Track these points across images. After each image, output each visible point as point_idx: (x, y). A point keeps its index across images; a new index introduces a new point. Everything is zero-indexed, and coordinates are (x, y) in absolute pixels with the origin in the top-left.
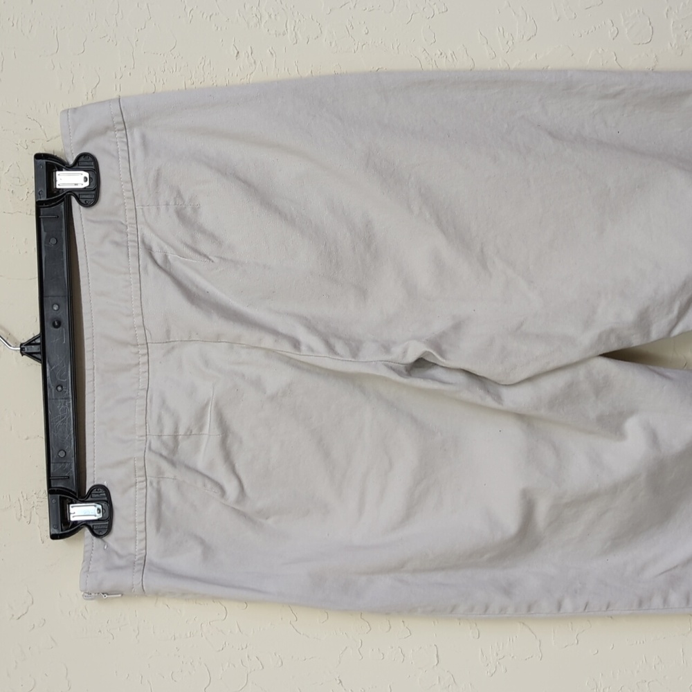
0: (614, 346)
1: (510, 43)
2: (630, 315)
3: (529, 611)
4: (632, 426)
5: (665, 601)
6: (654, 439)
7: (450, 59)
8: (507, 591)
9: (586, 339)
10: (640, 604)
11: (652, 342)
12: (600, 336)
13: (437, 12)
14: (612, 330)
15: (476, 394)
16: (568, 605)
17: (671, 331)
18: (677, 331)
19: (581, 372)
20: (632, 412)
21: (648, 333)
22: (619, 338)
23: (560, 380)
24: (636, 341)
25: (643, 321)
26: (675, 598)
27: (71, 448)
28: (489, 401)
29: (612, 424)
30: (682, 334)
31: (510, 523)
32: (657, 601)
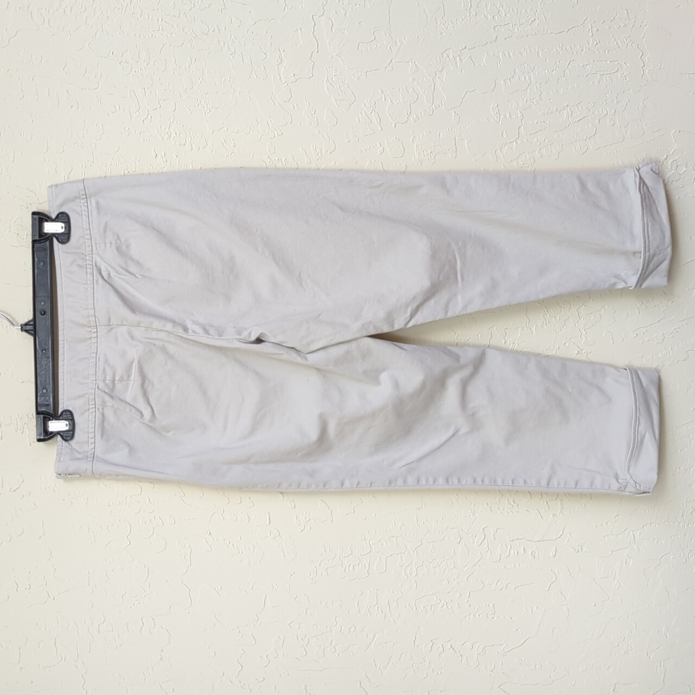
0: (373, 332)
1: (320, 154)
2: (382, 314)
4: (384, 377)
5: (405, 481)
6: (396, 385)
7: (284, 162)
8: (311, 474)
10: (390, 483)
12: (363, 325)
13: (276, 135)
14: (370, 322)
15: (293, 356)
16: (347, 484)
17: (406, 324)
18: (410, 325)
19: (354, 344)
20: (384, 370)
21: (392, 325)
22: (375, 327)
23: (341, 350)
24: (385, 329)
25: (390, 318)
26: (410, 480)
27: (50, 388)
28: (299, 360)
29: (372, 376)
30: (414, 326)
31: (313, 435)
32: (400, 482)
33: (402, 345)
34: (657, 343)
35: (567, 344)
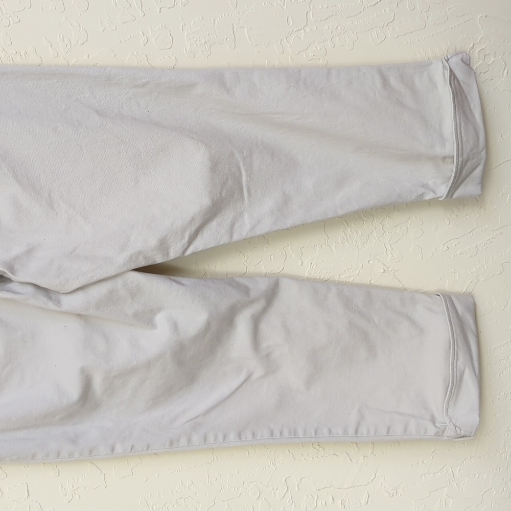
0: (142, 263)
1: (69, 46)
2: (153, 242)
3: (90, 455)
4: (160, 318)
5: (189, 440)
6: (175, 327)
7: (24, 57)
8: (74, 441)
9: (120, 260)
10: (171, 444)
11: (171, 260)
12: (131, 257)
13: (12, 22)
14: (140, 253)
15: (42, 301)
16: (119, 448)
17: (184, 252)
18: (189, 252)
19: (119, 282)
20: (160, 309)
21: (168, 254)
22: (145, 258)
23: (104, 288)
24: (159, 259)
25: (163, 245)
26: (196, 439)
28: (51, 305)
29: (146, 318)
31: (74, 392)
32: (183, 441)
33: (180, 279)
34: (470, 256)
35: (371, 262)
